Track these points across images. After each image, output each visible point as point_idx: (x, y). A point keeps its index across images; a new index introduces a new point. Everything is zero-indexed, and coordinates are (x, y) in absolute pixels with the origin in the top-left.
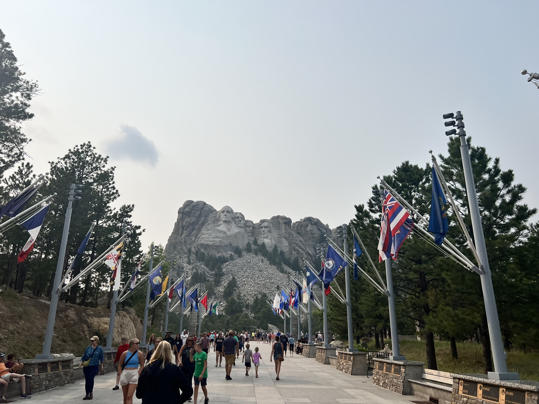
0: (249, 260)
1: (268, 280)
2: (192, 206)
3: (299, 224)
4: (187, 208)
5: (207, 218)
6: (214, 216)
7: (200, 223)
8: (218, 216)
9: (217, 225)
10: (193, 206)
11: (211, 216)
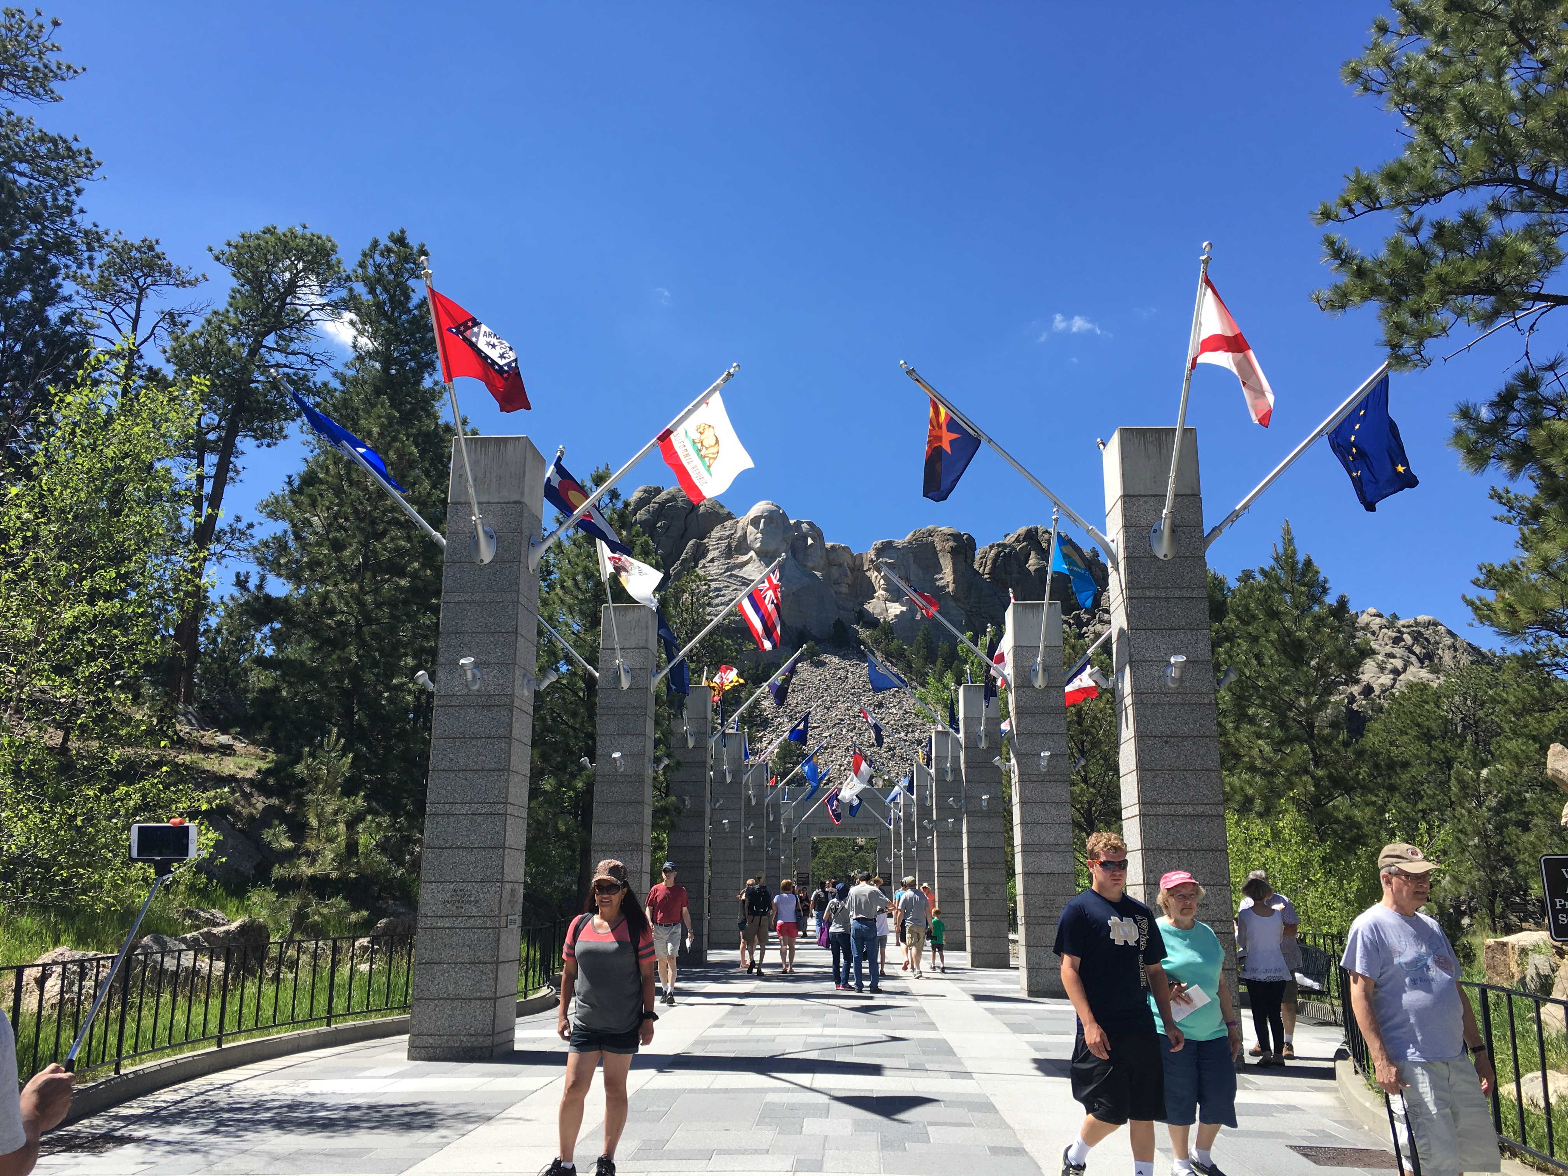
0: (842, 673)
1: (902, 734)
2: (656, 505)
3: (999, 552)
4: (642, 511)
5: (706, 541)
6: (728, 533)
7: (684, 556)
8: (739, 533)
9: (737, 562)
10: (662, 505)
11: (718, 535)
